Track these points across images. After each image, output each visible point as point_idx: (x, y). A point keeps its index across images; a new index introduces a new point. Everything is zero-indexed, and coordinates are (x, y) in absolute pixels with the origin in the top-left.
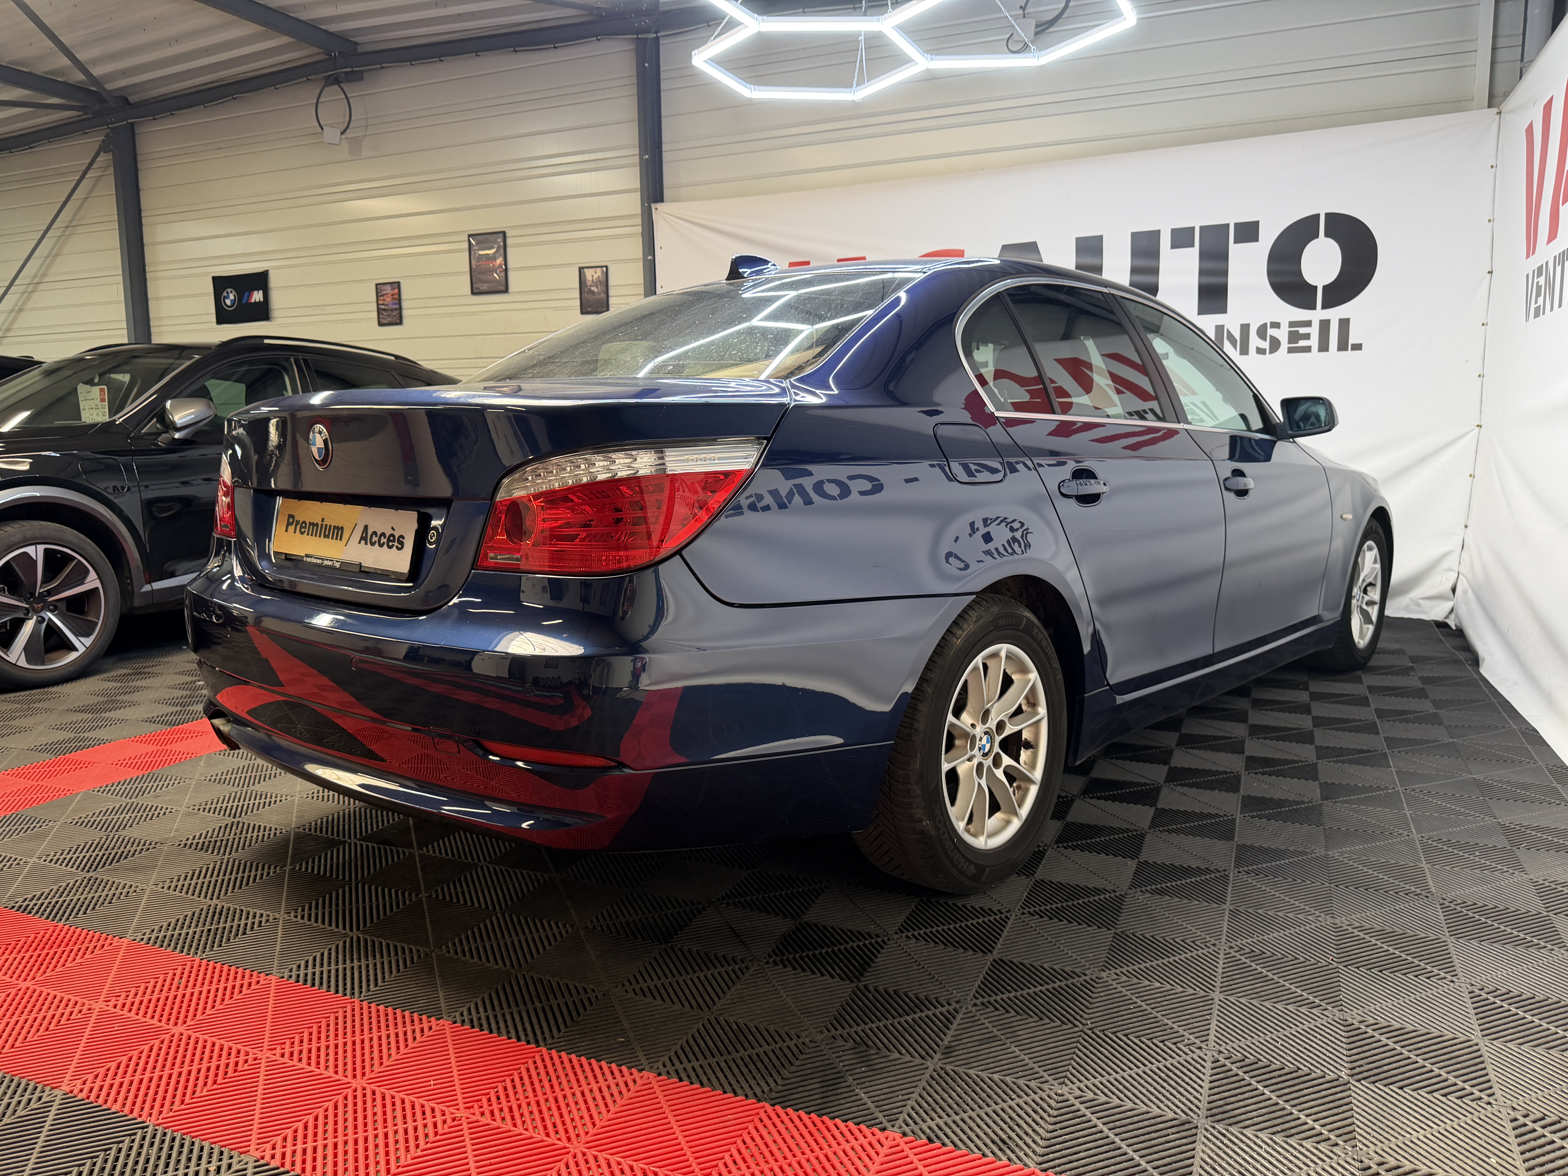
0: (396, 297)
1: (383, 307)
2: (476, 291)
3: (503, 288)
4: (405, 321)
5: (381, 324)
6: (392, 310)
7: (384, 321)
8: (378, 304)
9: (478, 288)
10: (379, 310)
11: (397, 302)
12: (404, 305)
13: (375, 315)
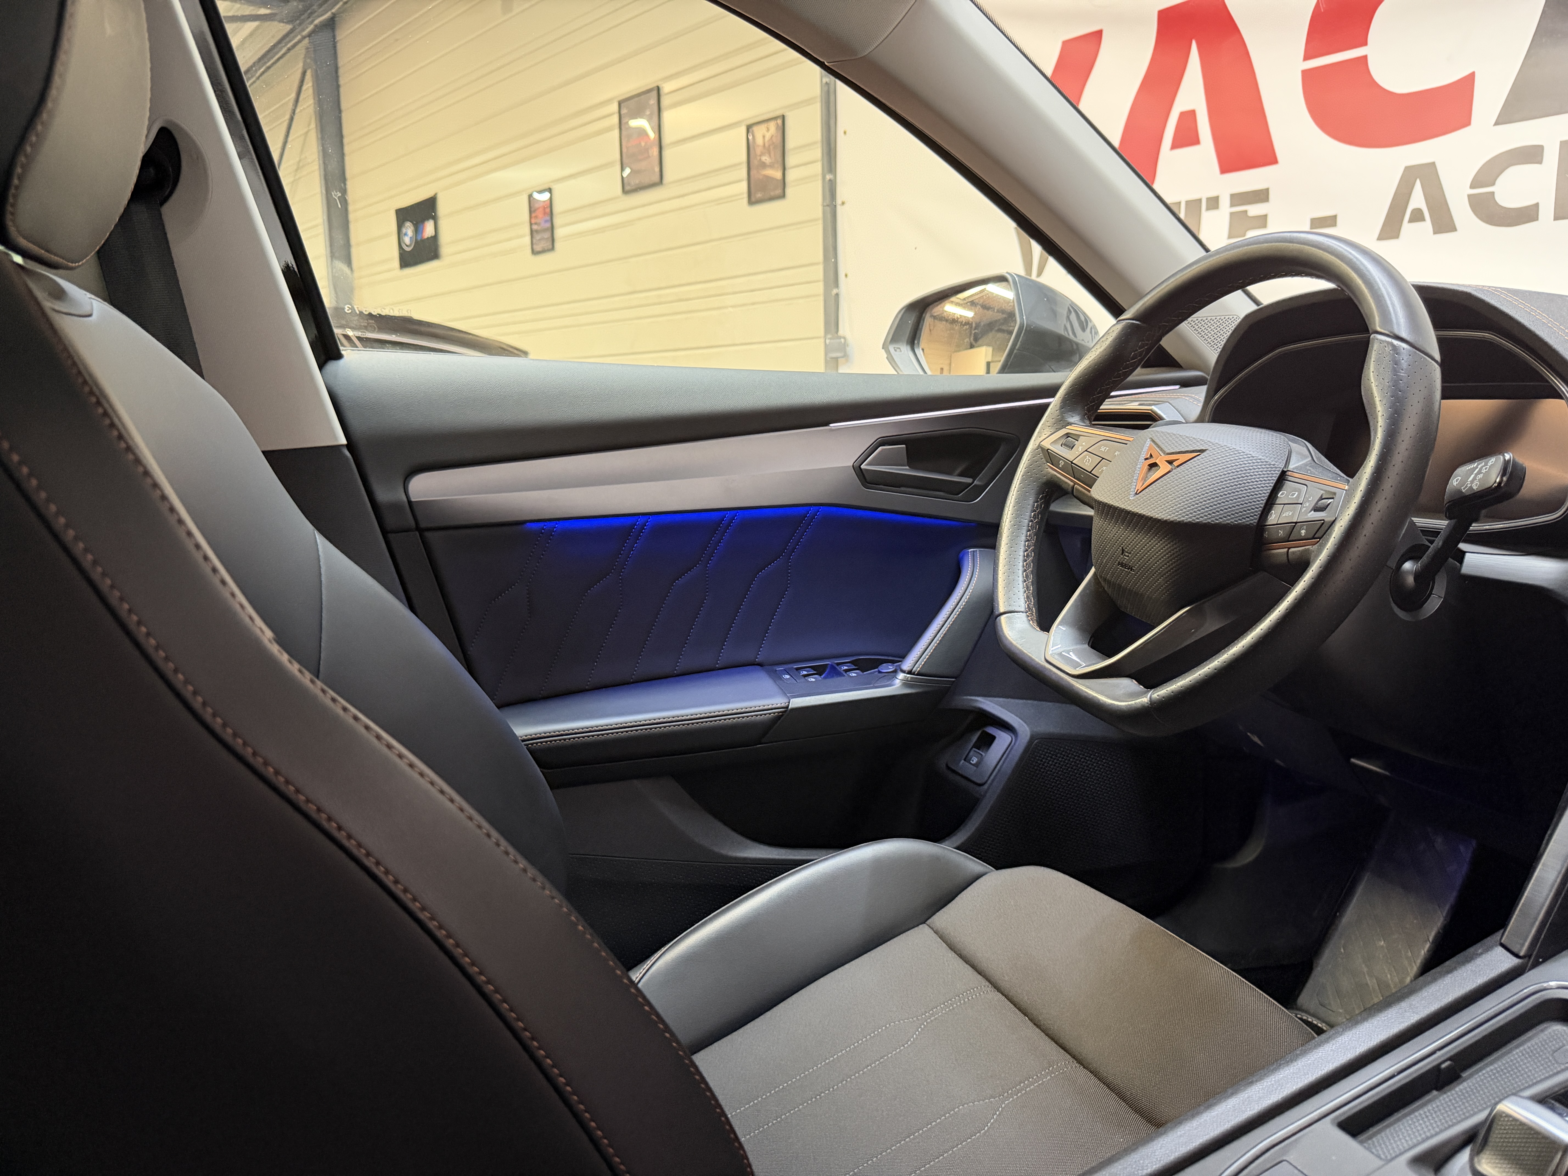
0: (548, 210)
1: (535, 227)
2: (627, 188)
3: (656, 178)
4: (557, 245)
5: (534, 252)
6: (545, 230)
7: (538, 248)
8: (531, 224)
9: (629, 184)
10: (532, 232)
11: (548, 218)
12: (557, 221)
13: (527, 239)
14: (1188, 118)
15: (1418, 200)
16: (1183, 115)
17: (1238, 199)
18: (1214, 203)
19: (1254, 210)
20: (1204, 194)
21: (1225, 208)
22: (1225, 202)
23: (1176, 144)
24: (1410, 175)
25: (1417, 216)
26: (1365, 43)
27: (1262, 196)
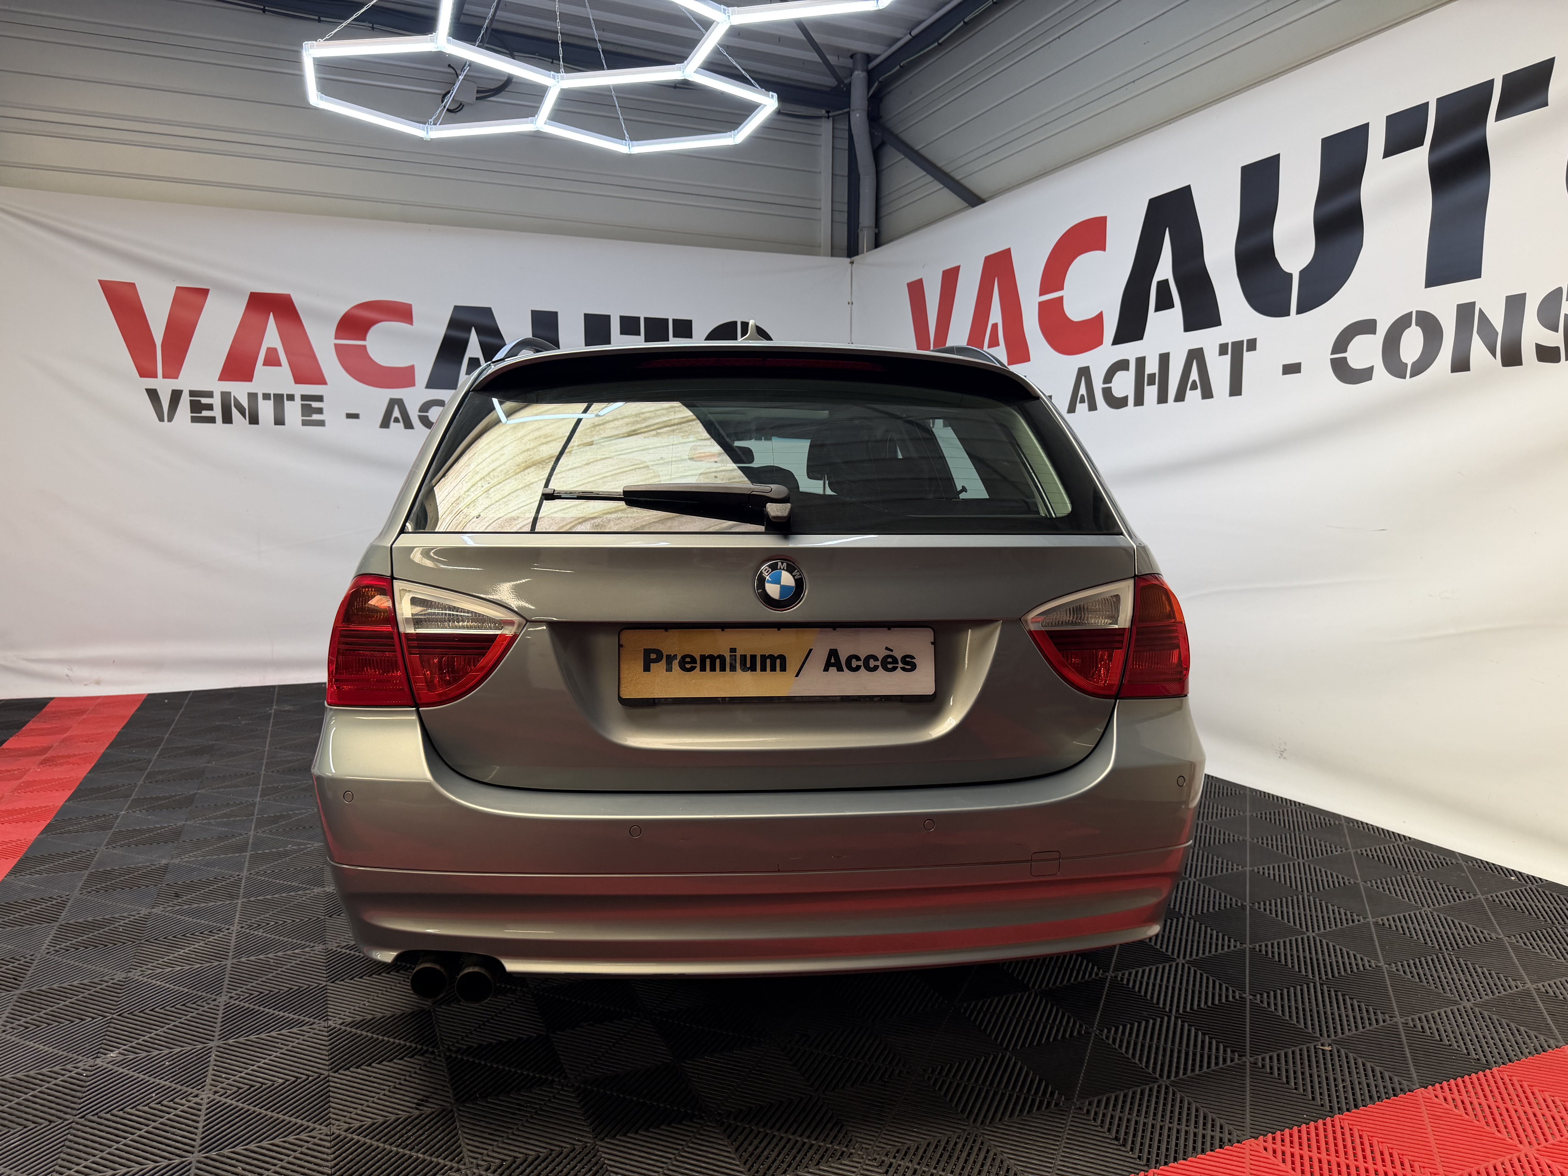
14: (272, 352)
15: (396, 413)
16: (268, 349)
17: (304, 398)
18: (291, 398)
19: (315, 405)
20: (285, 392)
21: (298, 402)
22: (298, 398)
23: (266, 363)
24: (393, 402)
25: (397, 420)
26: (364, 339)
27: (320, 399)
